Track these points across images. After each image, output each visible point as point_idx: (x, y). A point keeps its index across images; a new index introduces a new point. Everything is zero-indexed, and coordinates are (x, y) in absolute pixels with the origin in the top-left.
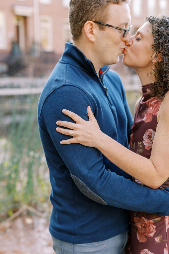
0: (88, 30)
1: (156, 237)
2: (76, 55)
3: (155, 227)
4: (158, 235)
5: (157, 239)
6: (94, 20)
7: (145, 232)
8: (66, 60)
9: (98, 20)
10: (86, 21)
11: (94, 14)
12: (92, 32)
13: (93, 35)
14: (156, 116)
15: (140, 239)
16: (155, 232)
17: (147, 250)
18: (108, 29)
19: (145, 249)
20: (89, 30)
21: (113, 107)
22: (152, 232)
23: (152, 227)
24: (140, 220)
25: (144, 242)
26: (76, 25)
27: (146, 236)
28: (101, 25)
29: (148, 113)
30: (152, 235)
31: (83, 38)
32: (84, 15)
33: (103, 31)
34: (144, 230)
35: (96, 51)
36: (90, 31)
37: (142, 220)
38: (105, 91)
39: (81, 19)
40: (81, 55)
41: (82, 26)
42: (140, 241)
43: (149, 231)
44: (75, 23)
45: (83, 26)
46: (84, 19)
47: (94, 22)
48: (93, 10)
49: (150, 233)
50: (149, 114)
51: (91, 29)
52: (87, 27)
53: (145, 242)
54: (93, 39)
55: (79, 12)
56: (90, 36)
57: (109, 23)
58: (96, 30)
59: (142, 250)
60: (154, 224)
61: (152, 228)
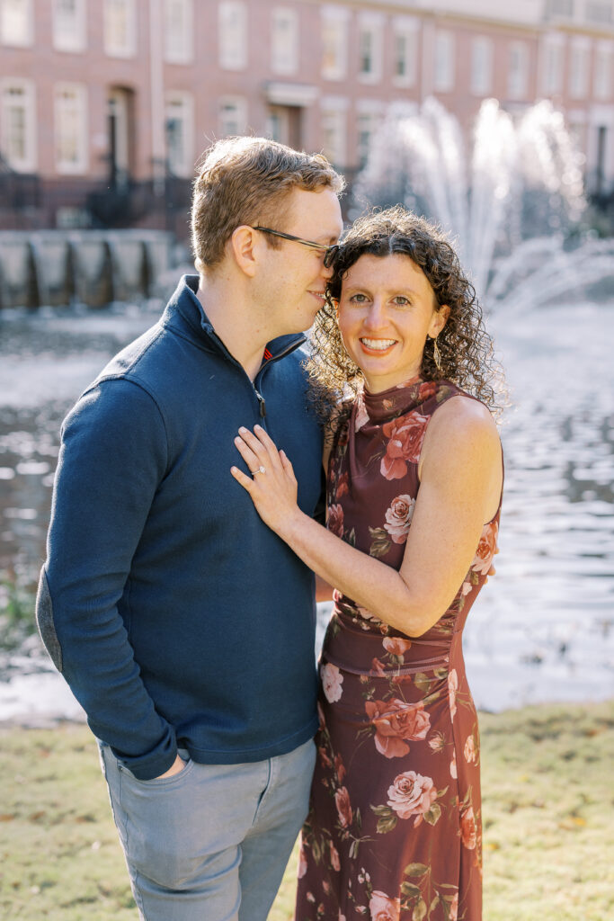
0: (241, 246)
1: (432, 738)
3: (427, 715)
4: (435, 733)
5: (435, 744)
6: (255, 225)
7: (405, 731)
9: (264, 224)
10: (237, 226)
11: (257, 211)
12: (249, 254)
13: (253, 259)
14: (417, 465)
15: (389, 751)
16: (429, 727)
17: (412, 773)
19: (407, 771)
20: (243, 247)
22: (423, 728)
23: (422, 715)
24: (387, 707)
25: (402, 756)
26: (211, 236)
27: (406, 741)
29: (393, 456)
30: (422, 735)
31: (228, 266)
32: (232, 214)
33: (277, 252)
34: (402, 728)
36: (245, 250)
37: (393, 707)
39: (225, 222)
41: (227, 238)
42: (390, 756)
43: (415, 728)
44: (209, 230)
45: (230, 237)
46: (231, 222)
47: (255, 229)
48: (254, 202)
49: (418, 732)
50: (396, 459)
51: (249, 244)
53: (405, 757)
55: (219, 207)
56: (244, 261)
57: (290, 232)
59: (397, 775)
60: (426, 709)
61: (421, 720)
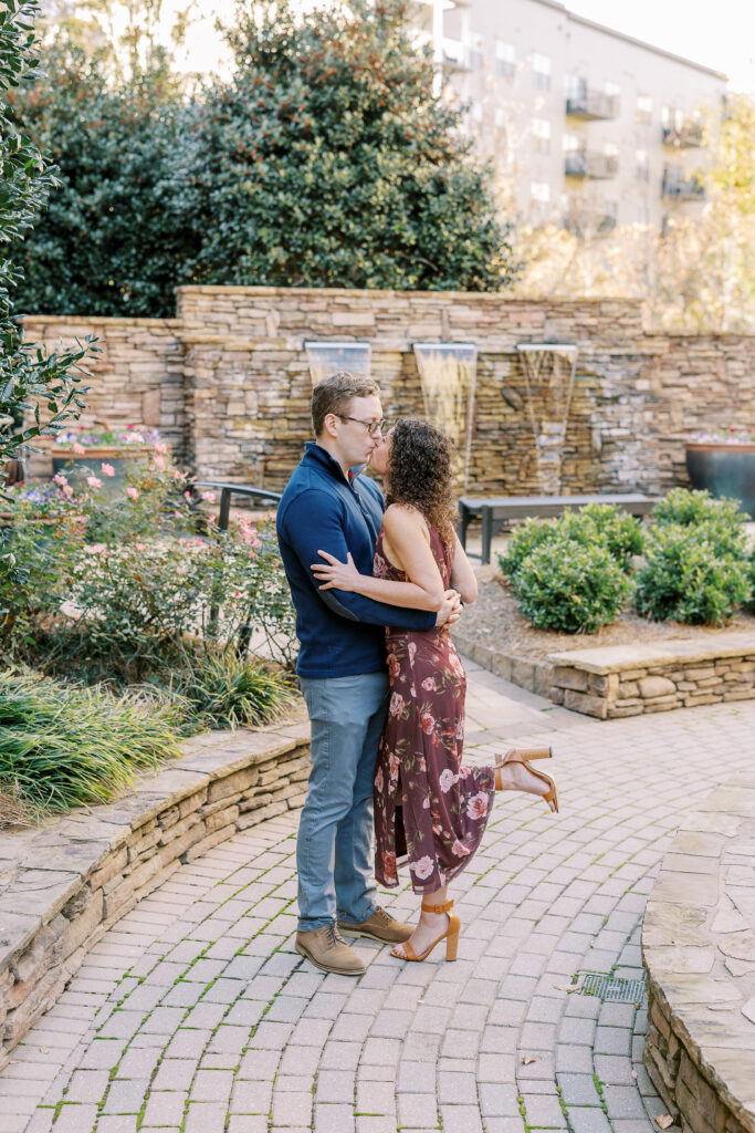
2: (320, 455)
8: (308, 462)
18: (350, 422)
21: (368, 516)
28: (344, 418)
35: (340, 447)
38: (356, 497)
40: (326, 454)
52: (328, 420)
54: (335, 434)
58: (338, 423)
